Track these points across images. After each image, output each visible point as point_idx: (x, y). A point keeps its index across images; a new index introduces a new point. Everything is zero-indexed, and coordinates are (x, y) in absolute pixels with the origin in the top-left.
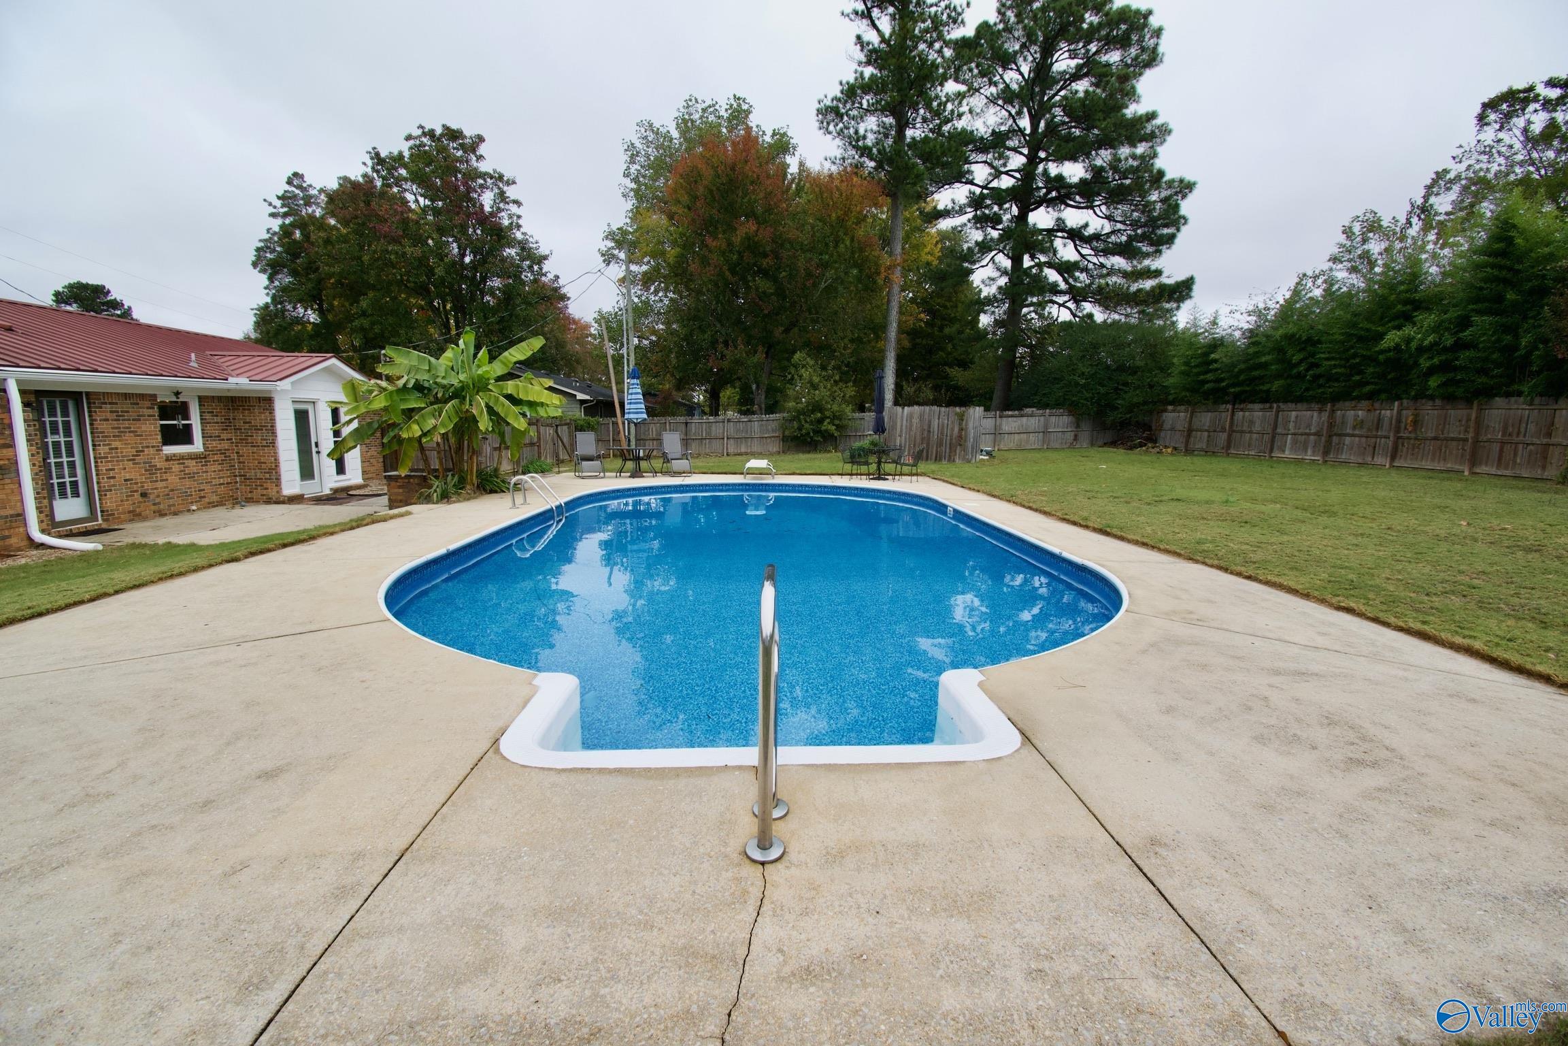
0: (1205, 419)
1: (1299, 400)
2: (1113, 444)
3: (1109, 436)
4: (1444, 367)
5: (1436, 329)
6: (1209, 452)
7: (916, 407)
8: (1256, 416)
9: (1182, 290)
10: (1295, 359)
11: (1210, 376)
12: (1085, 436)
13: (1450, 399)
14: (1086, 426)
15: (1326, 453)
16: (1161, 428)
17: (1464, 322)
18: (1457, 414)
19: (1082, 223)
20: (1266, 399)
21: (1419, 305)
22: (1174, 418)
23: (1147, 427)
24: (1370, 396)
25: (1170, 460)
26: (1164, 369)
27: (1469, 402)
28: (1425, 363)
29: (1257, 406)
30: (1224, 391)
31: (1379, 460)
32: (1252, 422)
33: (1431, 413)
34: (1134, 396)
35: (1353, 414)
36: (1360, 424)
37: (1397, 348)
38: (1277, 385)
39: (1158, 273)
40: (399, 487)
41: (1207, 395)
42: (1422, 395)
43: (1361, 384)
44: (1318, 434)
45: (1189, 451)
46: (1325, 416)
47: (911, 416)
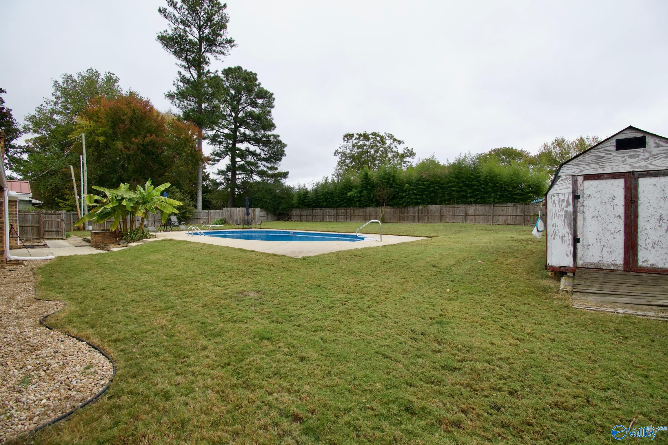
0: (305, 212)
1: (329, 207)
2: (278, 220)
3: (276, 218)
4: (359, 201)
5: (356, 193)
6: (307, 221)
7: (241, 208)
8: (319, 211)
9: (285, 175)
10: (328, 197)
11: (306, 201)
12: (270, 218)
13: (360, 207)
14: (269, 215)
15: (336, 220)
16: (292, 215)
17: (361, 192)
18: (361, 210)
19: (254, 150)
20: (321, 207)
21: (352, 187)
22: (295, 212)
23: (288, 215)
24: (344, 207)
25: (297, 224)
26: (291, 198)
27: (363, 208)
28: (356, 200)
29: (319, 209)
30: (310, 205)
31: (348, 221)
32: (318, 213)
33: (356, 210)
34: (285, 206)
35: (341, 211)
36: (343, 213)
37: (350, 196)
38: (325, 204)
39: (277, 169)
40: (100, 237)
41: (305, 206)
42: (355, 206)
43: (343, 204)
44: (334, 215)
45: (301, 221)
46: (335, 211)
47: (239, 211)
